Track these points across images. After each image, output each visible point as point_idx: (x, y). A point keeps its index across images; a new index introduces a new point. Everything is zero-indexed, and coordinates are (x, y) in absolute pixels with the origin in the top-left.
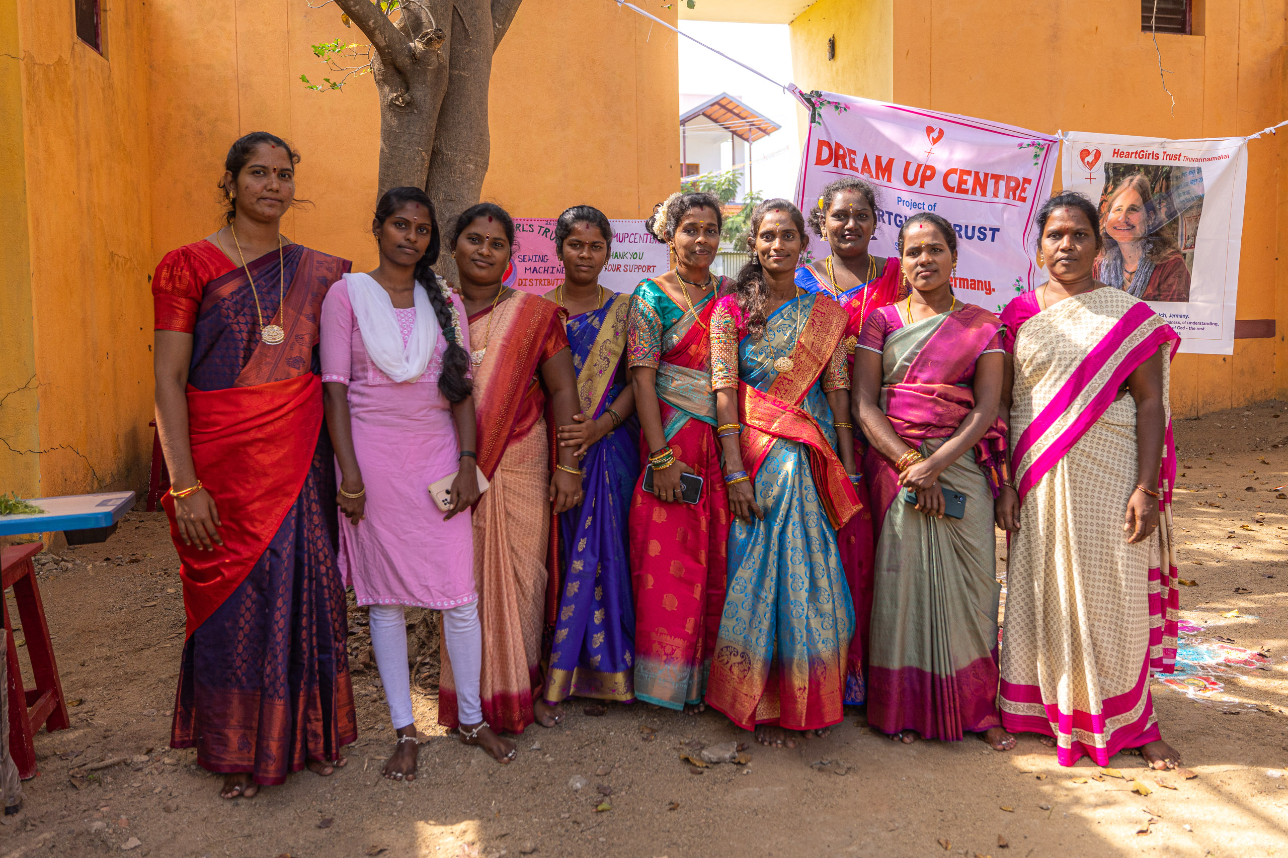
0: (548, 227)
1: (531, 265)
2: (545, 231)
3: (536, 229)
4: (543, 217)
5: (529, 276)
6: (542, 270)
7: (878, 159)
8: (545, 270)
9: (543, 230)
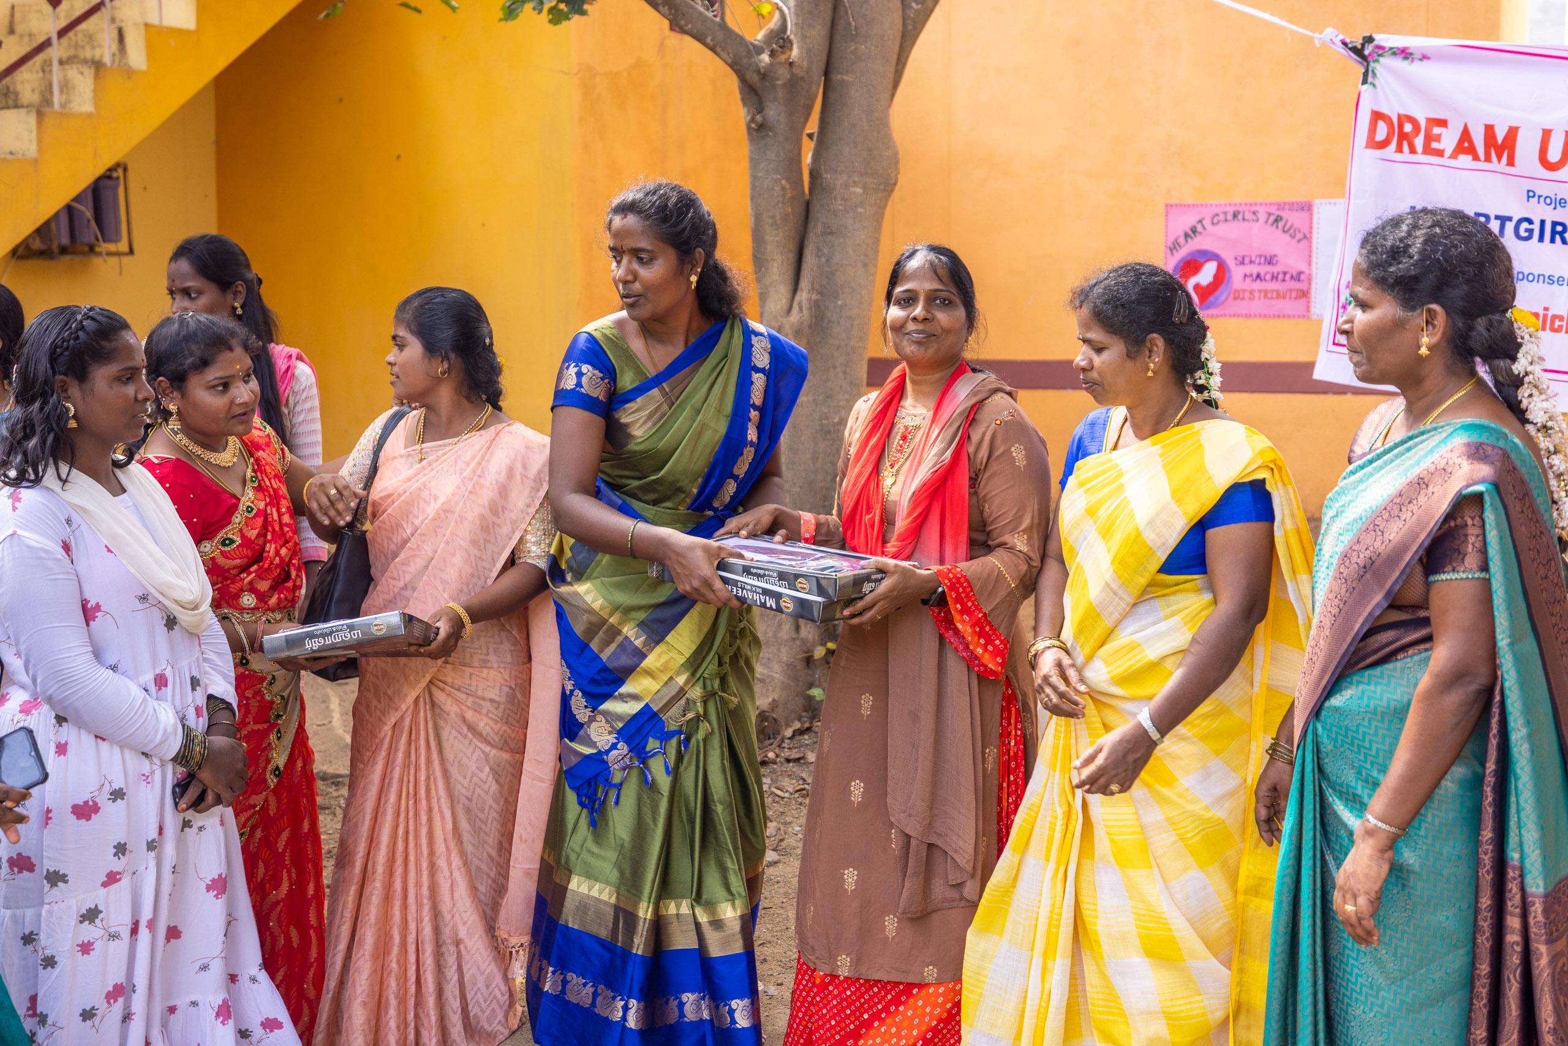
0: (1281, 213)
1: (1254, 269)
2: (1276, 221)
3: (1262, 217)
4: (1274, 199)
5: (1249, 285)
6: (1268, 277)
7: (1489, 129)
8: (1274, 277)
9: (1272, 218)
